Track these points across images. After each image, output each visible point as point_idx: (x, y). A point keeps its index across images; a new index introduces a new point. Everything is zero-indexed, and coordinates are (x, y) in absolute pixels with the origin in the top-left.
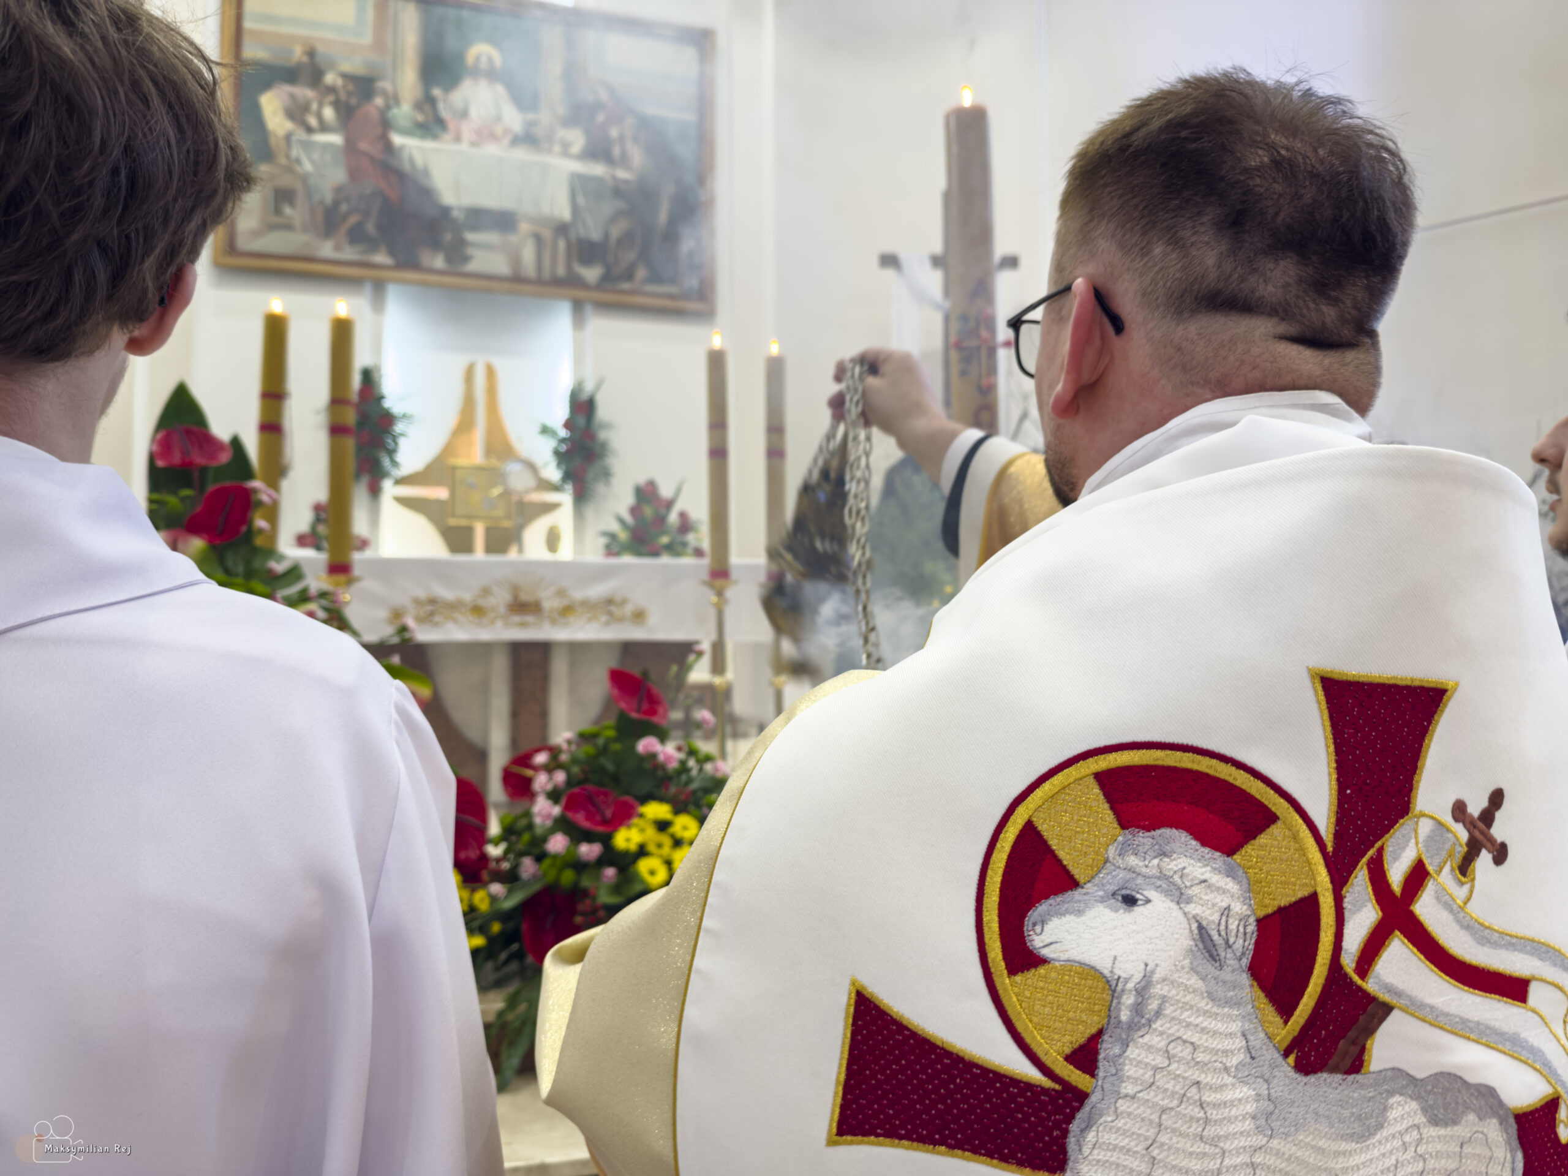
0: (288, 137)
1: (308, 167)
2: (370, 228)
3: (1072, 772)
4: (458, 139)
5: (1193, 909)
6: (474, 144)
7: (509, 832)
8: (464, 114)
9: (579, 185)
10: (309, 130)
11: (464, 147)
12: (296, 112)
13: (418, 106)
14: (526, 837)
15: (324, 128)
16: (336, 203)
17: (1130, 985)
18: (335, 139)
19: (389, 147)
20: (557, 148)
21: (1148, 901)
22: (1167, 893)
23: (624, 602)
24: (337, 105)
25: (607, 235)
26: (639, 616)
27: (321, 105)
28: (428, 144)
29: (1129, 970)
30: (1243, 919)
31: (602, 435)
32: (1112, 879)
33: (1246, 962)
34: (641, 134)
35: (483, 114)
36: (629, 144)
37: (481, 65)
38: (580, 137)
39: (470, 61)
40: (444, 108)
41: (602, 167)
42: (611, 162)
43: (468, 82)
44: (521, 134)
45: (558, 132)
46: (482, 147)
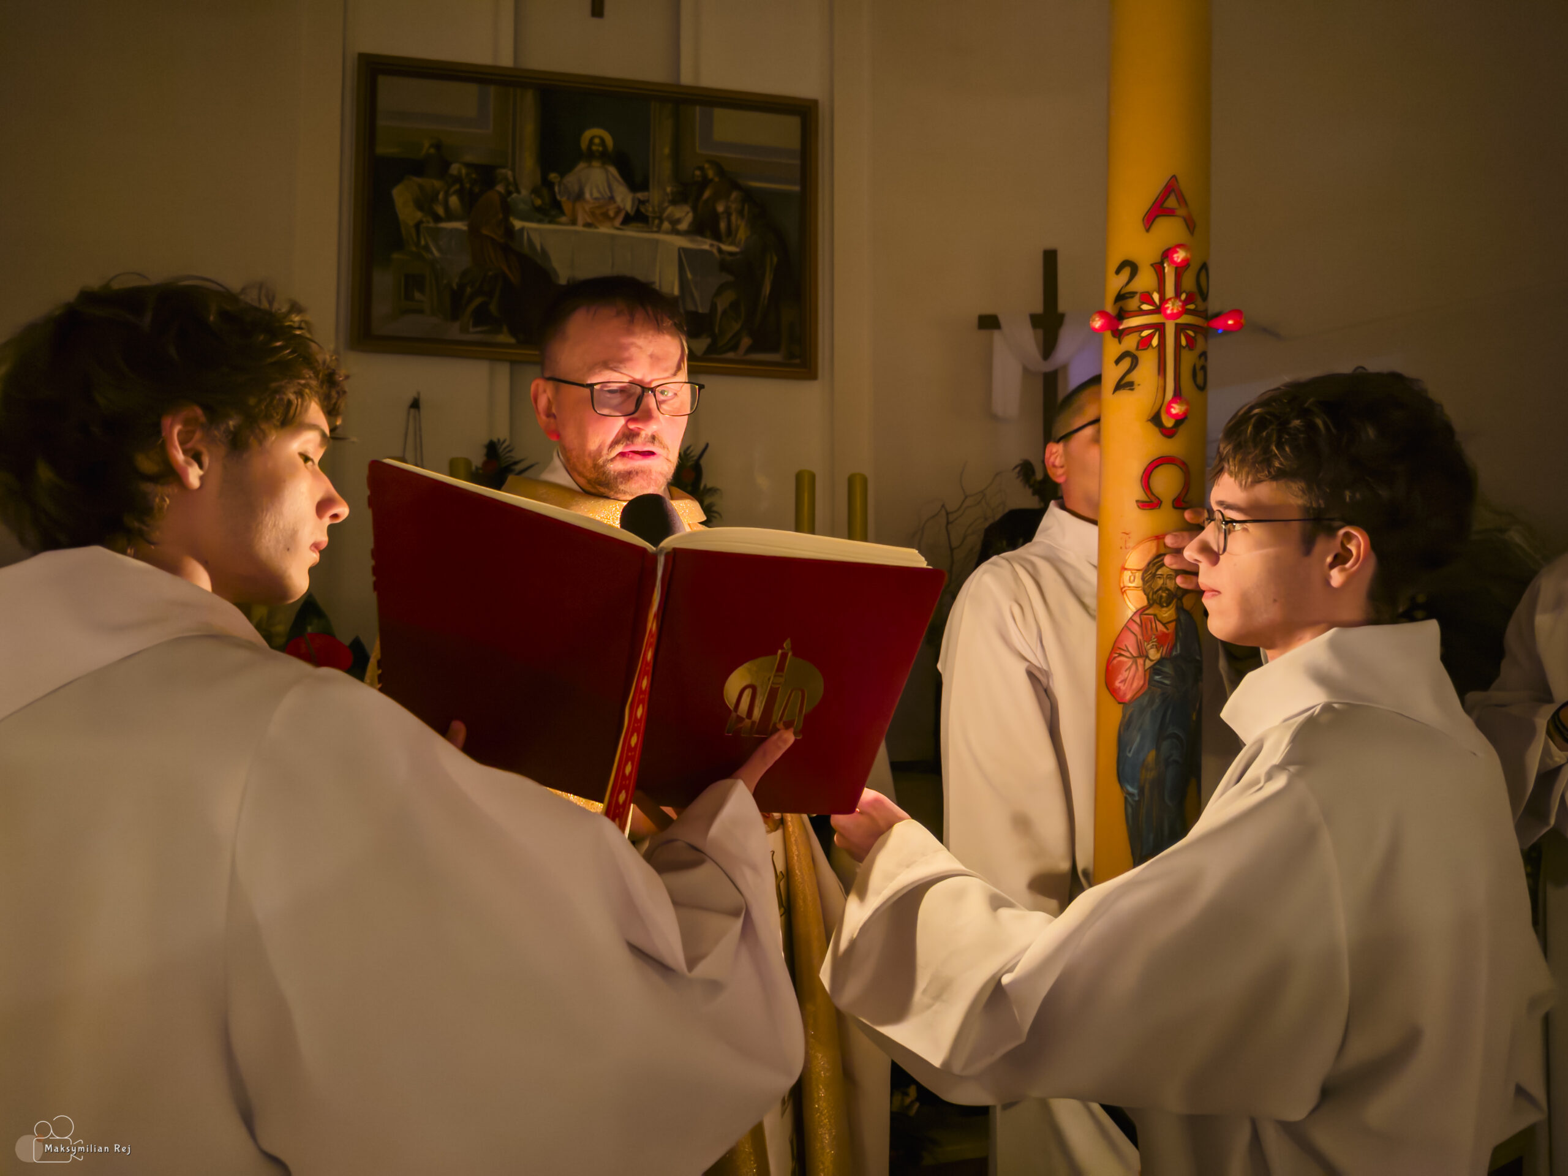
9: (687, 259)
16: (462, 286)
34: (746, 207)
35: (596, 195)
36: (733, 218)
37: (594, 148)
38: (688, 213)
39: (584, 145)
40: (560, 192)
41: (709, 241)
42: (717, 236)
43: (582, 165)
44: (632, 213)
45: (666, 208)
46: (596, 227)
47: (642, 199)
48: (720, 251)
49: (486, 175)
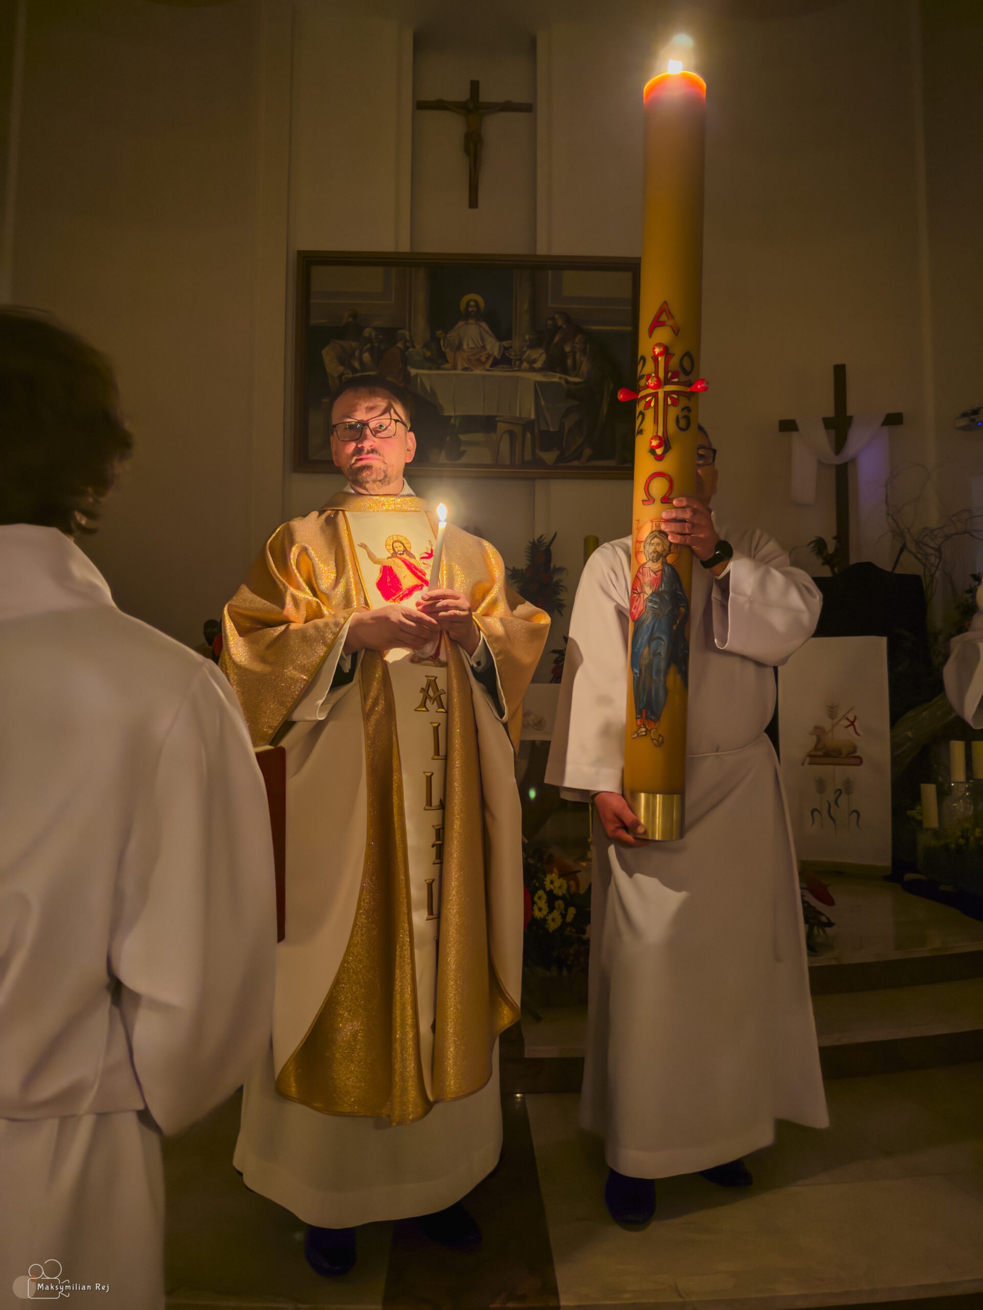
0: (340, 377)
4: (455, 368)
6: (465, 369)
8: (459, 347)
9: (541, 390)
10: (354, 370)
12: (345, 359)
13: (426, 346)
15: (363, 367)
24: (372, 351)
25: (561, 427)
27: (361, 353)
28: (434, 373)
31: (557, 577)
34: (588, 346)
35: (472, 345)
36: (578, 355)
37: (470, 309)
38: (542, 354)
39: (462, 307)
40: (444, 345)
41: (558, 375)
42: (565, 371)
43: (461, 323)
44: (499, 357)
45: (525, 352)
46: (472, 371)
47: (506, 346)
48: (567, 382)
49: (389, 335)
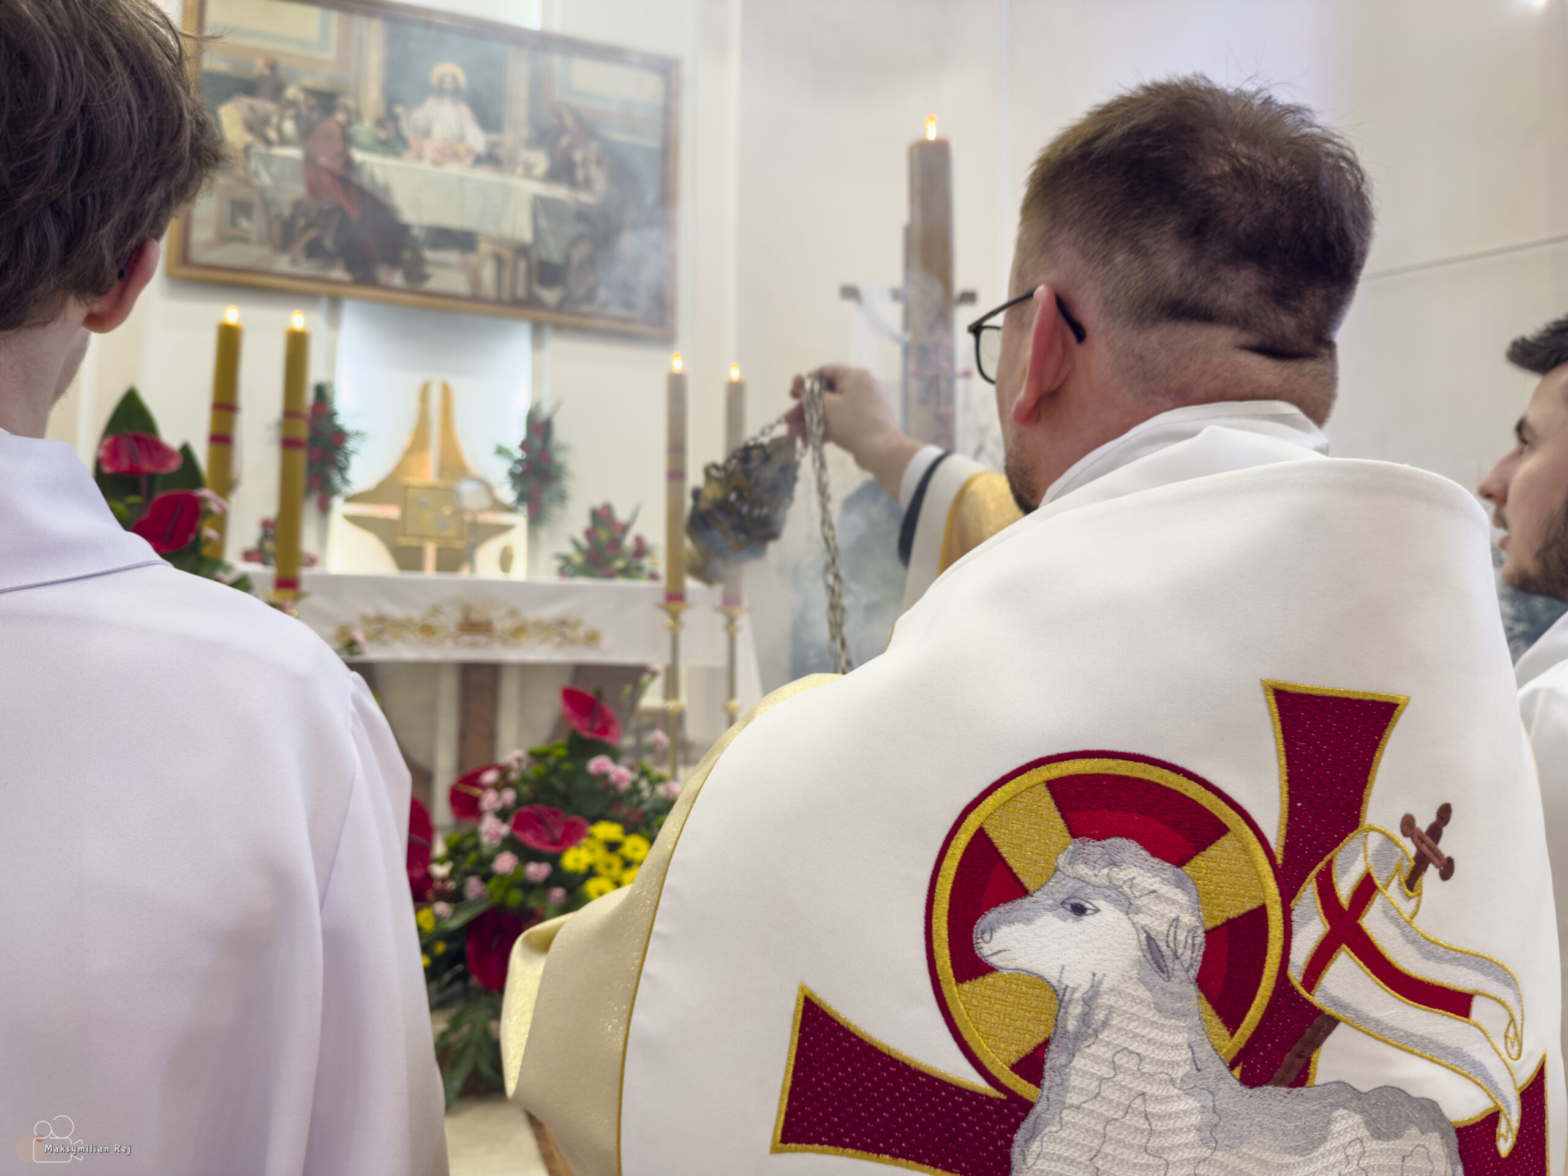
0: (247, 149)
1: (266, 179)
2: (329, 243)
3: (1024, 780)
4: (420, 157)
5: (1143, 919)
6: (436, 163)
7: (455, 853)
8: (427, 133)
9: (541, 207)
10: (269, 143)
11: (426, 165)
12: (256, 126)
13: (380, 123)
14: (473, 857)
15: (284, 141)
16: (293, 217)
17: (1078, 995)
18: (295, 153)
19: (349, 164)
20: (520, 170)
21: (1097, 910)
22: (1116, 903)
23: (577, 624)
24: (297, 119)
25: (568, 258)
26: (592, 638)
27: (281, 118)
28: (390, 162)
29: (1077, 980)
30: (1192, 930)
31: (559, 457)
32: (1061, 888)
33: (1193, 973)
34: (604, 160)
35: (445, 133)
36: (592, 168)
37: (445, 84)
38: (543, 158)
39: (434, 80)
40: (405, 125)
41: (565, 190)
42: (574, 185)
43: (431, 101)
44: (484, 154)
45: (521, 153)
46: (444, 166)
47: (495, 140)
48: (576, 200)
